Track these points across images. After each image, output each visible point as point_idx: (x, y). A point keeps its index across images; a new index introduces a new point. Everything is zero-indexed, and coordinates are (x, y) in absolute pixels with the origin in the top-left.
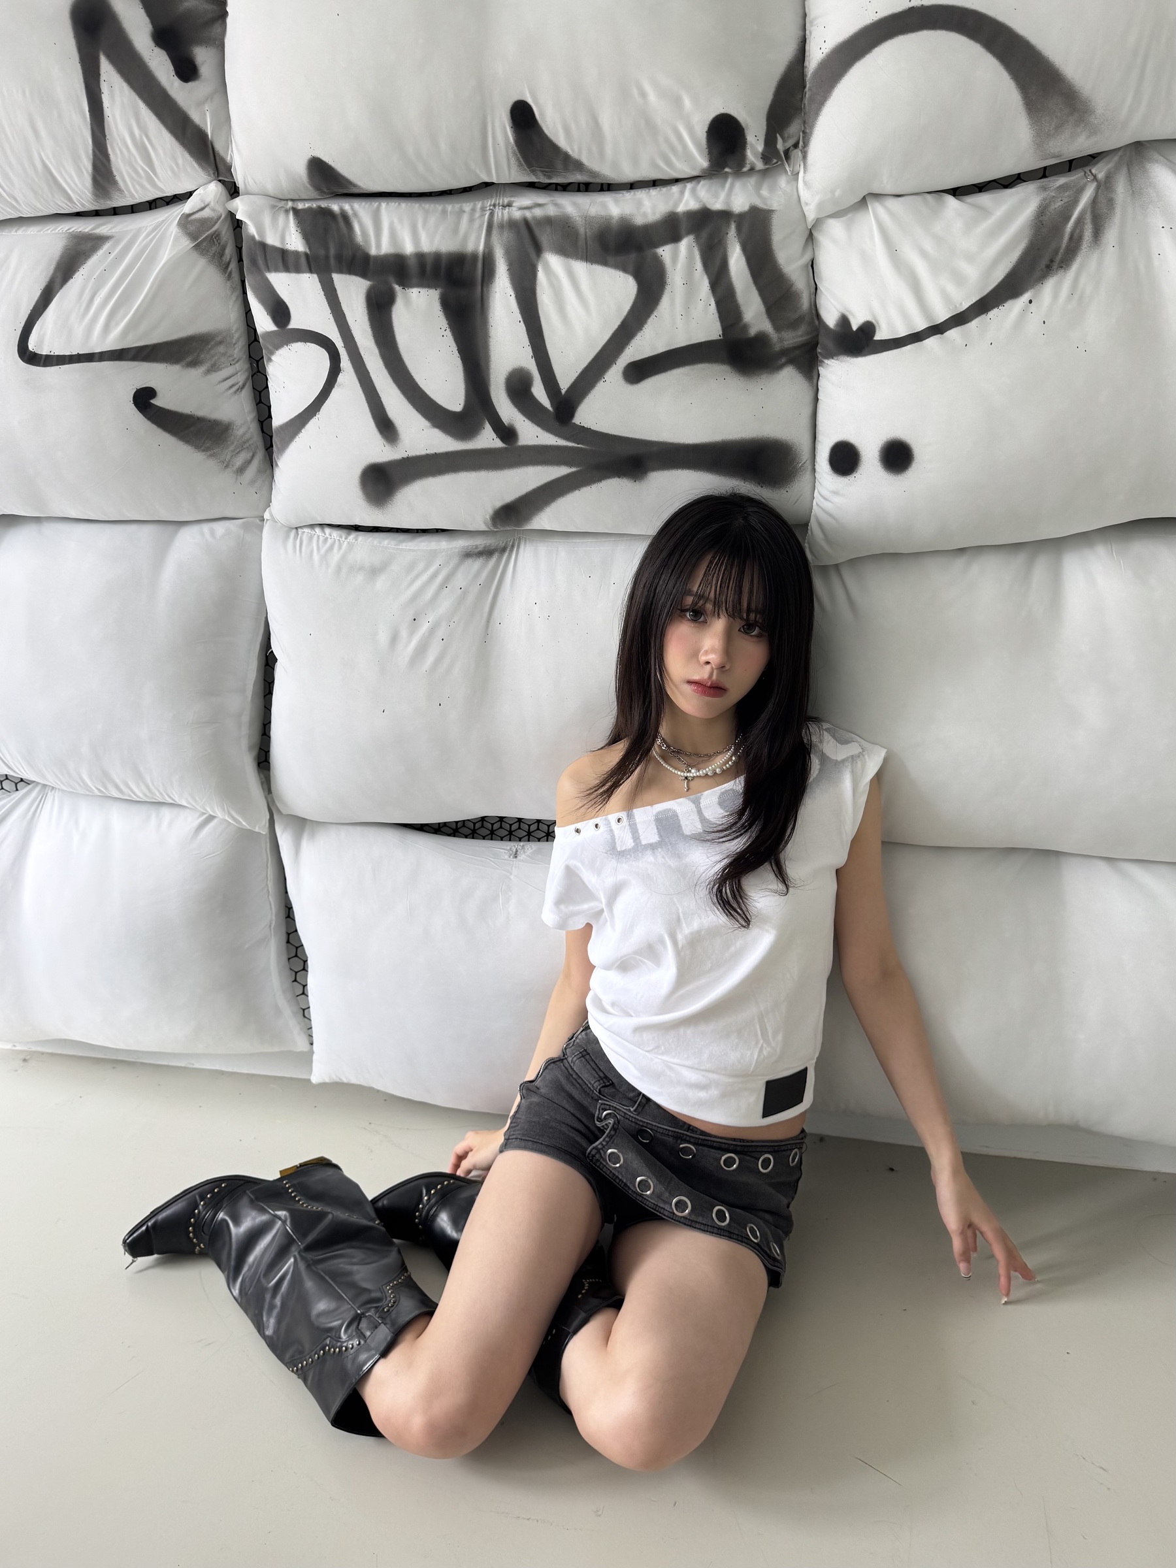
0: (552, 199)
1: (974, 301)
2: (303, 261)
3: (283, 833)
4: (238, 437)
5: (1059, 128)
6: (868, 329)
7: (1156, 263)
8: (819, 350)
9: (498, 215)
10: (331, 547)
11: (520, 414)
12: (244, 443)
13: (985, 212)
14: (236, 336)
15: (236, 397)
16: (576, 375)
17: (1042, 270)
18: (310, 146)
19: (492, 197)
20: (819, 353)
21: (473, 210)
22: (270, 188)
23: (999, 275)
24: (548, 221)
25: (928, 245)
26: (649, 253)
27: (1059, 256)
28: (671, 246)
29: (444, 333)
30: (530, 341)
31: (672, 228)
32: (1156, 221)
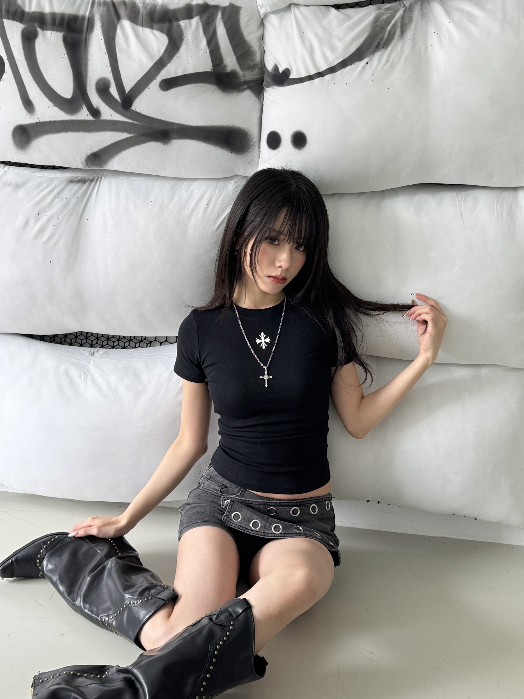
1: (340, 61)
6: (287, 72)
8: (264, 83)
11: (102, 102)
13: (349, 17)
16: (134, 84)
20: (265, 85)
23: (353, 49)
24: (124, 3)
25: (320, 31)
26: (175, 24)
27: (383, 42)
28: (187, 21)
29: (64, 56)
30: (110, 64)
31: (188, 11)
32: (432, 29)
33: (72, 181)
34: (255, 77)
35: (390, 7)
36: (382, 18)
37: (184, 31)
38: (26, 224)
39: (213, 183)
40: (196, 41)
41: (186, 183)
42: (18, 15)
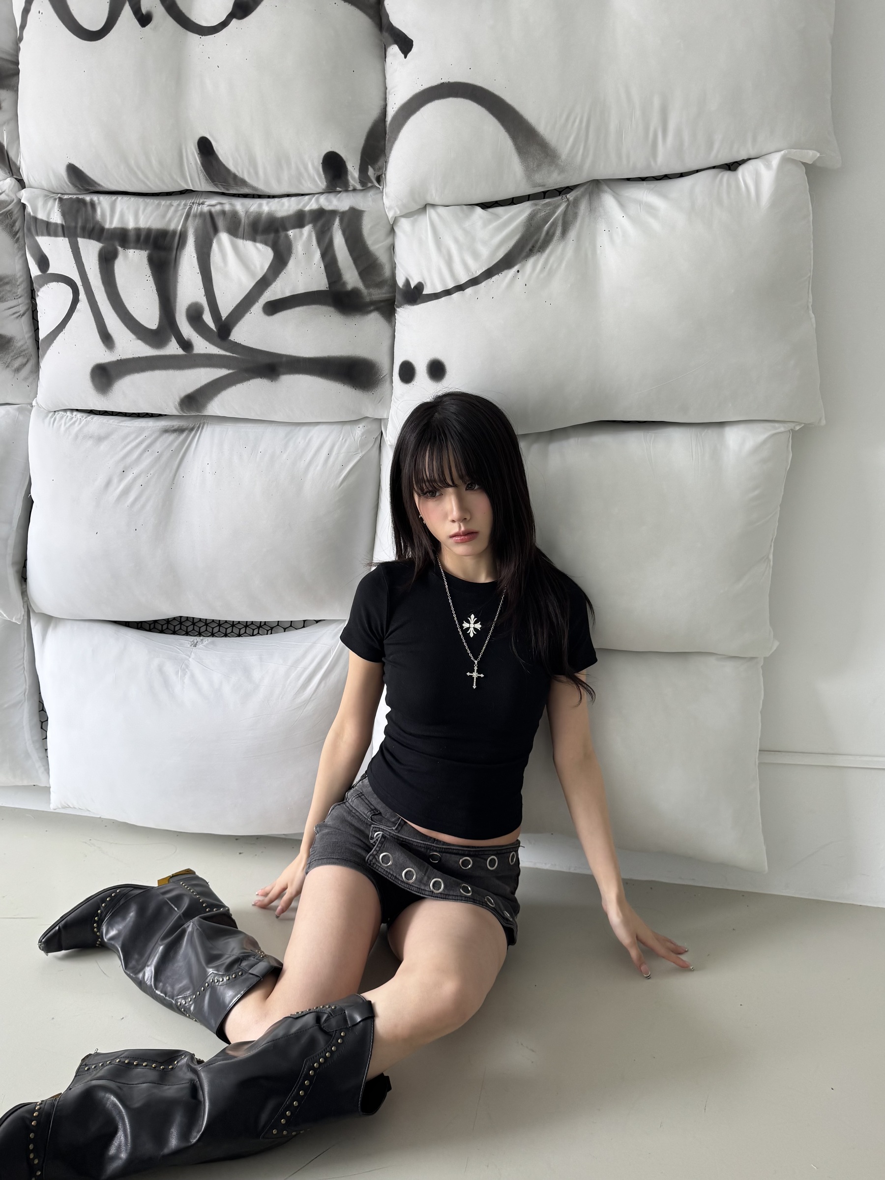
0: (230, 200)
1: (484, 270)
2: (60, 229)
3: (35, 626)
4: (17, 348)
5: (539, 166)
6: (420, 287)
7: (598, 252)
9: (194, 209)
11: (194, 332)
12: (22, 352)
13: (498, 217)
14: (20, 280)
15: (17, 321)
16: (233, 308)
18: (67, 156)
19: (193, 198)
20: (395, 304)
21: (179, 205)
22: (45, 184)
23: (501, 254)
24: (223, 213)
25: (459, 234)
26: (282, 234)
27: (539, 244)
28: (297, 231)
29: (149, 279)
30: (204, 286)
31: (299, 219)
32: (602, 226)
33: (166, 431)
34: (384, 295)
35: (549, 202)
36: (538, 216)
37: (293, 242)
38: (108, 484)
39: (337, 428)
40: (308, 253)
41: (304, 429)
42: (96, 232)
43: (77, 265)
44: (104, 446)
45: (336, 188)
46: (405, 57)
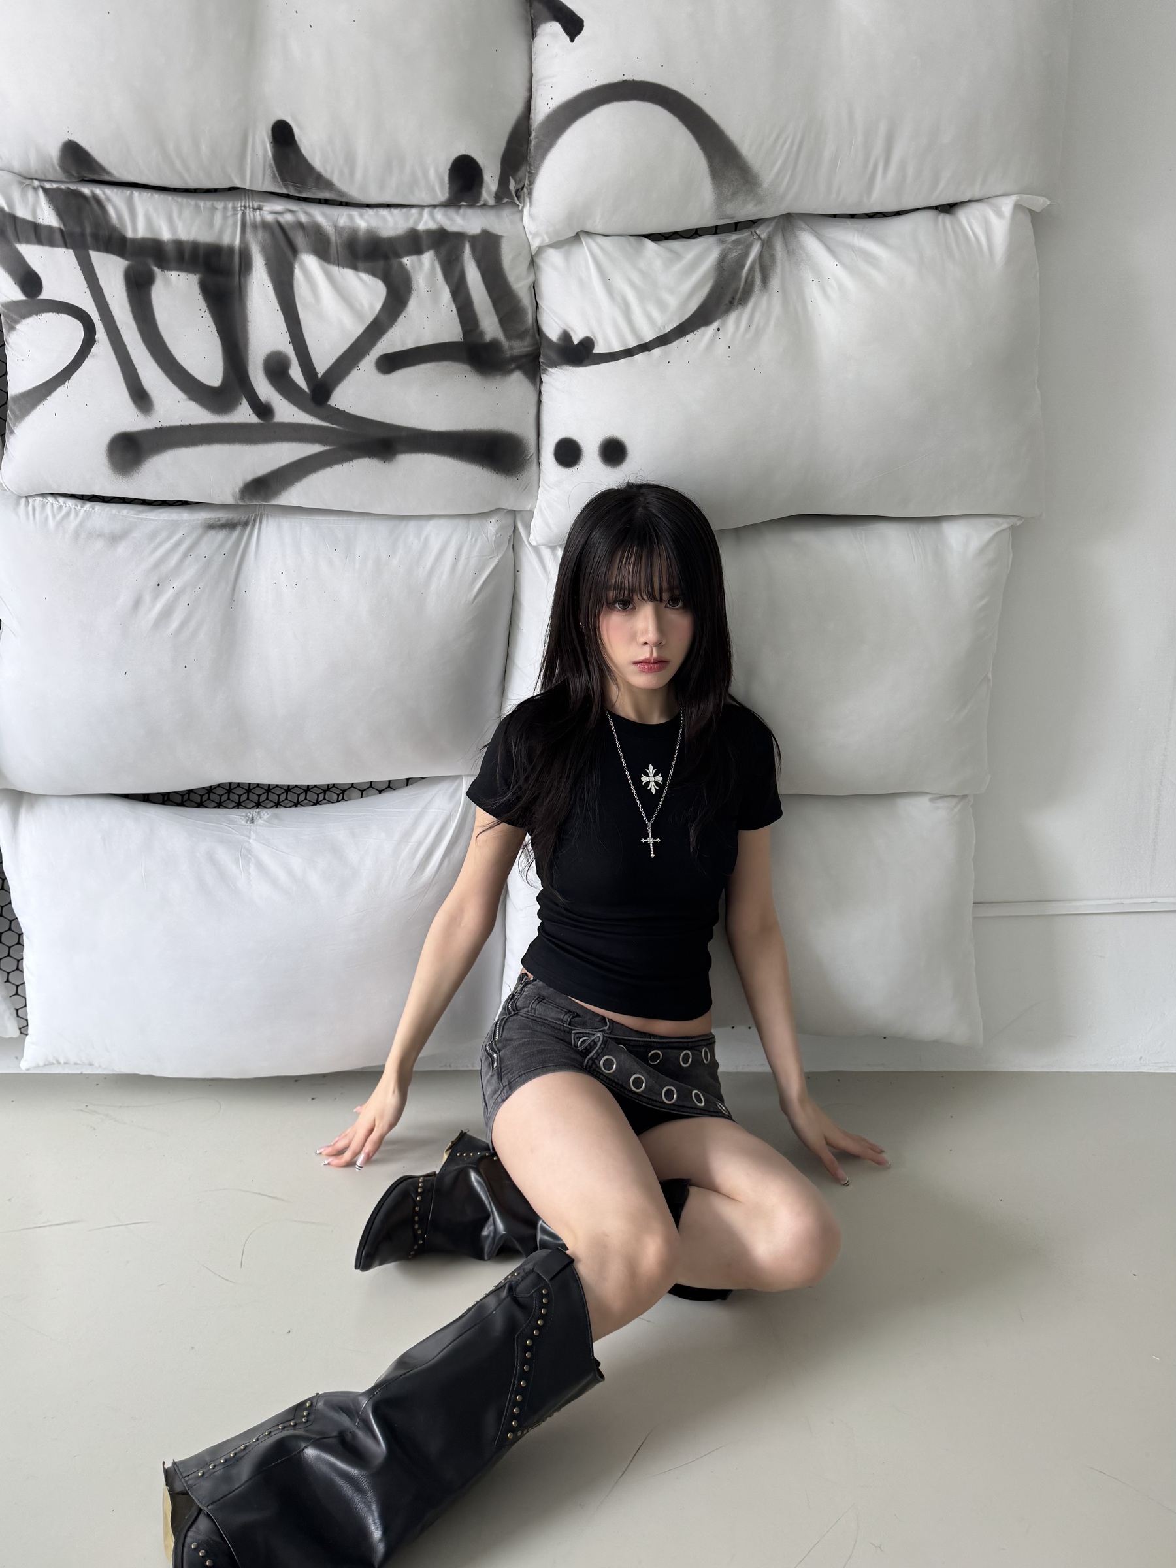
0: (301, 207)
1: (675, 326)
2: (58, 236)
5: (734, 194)
6: (588, 343)
7: (810, 308)
8: (541, 360)
9: (249, 215)
10: (68, 514)
11: (277, 394)
13: (678, 256)
16: (332, 361)
17: (726, 305)
18: (65, 130)
19: (241, 200)
20: (542, 362)
23: (693, 306)
24: (300, 225)
25: (635, 277)
26: (394, 262)
27: (738, 295)
28: (414, 258)
29: (203, 314)
30: (288, 329)
31: (414, 242)
32: (808, 275)
33: (211, 526)
34: (526, 349)
35: (741, 238)
36: (730, 257)
37: (412, 274)
38: (137, 603)
39: (461, 523)
40: (433, 291)
41: (412, 524)
42: (115, 243)
43: (90, 290)
44: (122, 549)
45: (461, 202)
46: (572, 40)
